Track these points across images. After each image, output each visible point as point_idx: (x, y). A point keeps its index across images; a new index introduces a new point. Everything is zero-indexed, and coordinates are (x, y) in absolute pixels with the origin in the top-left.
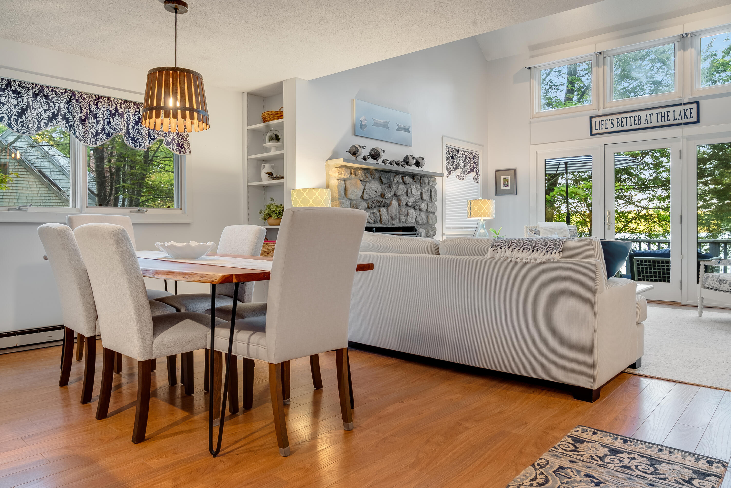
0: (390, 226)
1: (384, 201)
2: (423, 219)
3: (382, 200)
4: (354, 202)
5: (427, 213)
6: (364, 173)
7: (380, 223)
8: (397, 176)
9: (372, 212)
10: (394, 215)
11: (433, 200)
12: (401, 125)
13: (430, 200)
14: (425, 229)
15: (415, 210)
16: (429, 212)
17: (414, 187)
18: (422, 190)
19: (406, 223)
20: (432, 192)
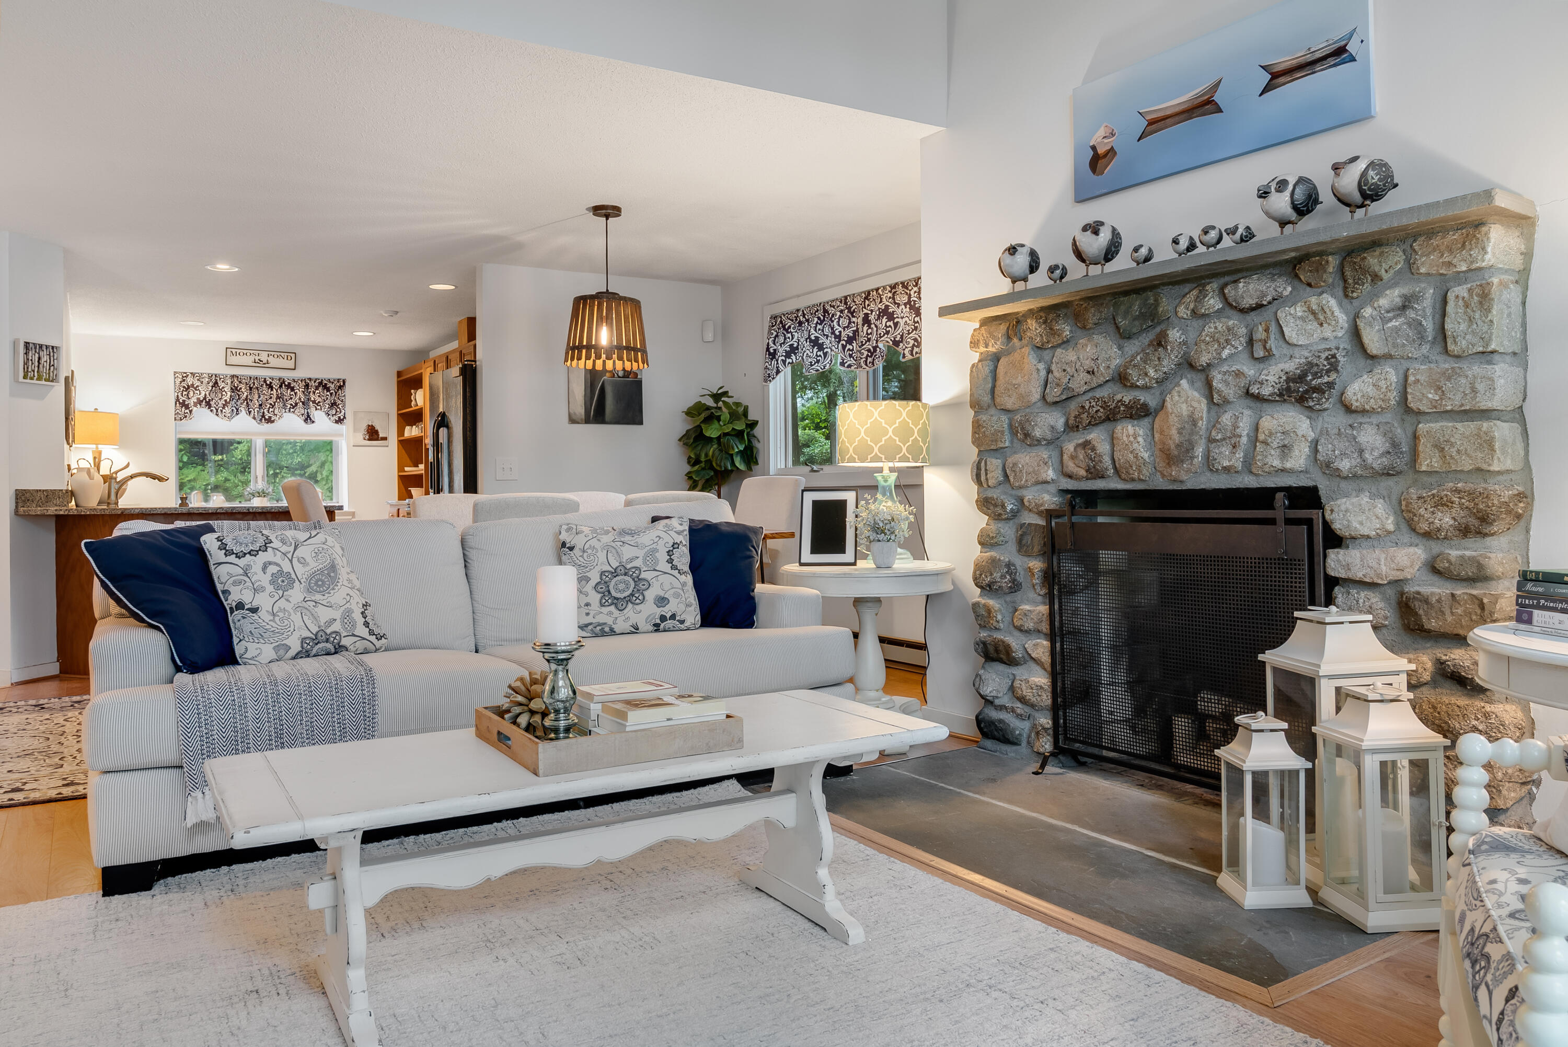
0: (1160, 484)
1: (1127, 399)
2: (1361, 452)
3: (1118, 397)
4: (1018, 417)
5: (1410, 419)
6: (1045, 322)
7: (1116, 479)
8: (1195, 292)
9: (1081, 441)
10: (1173, 447)
11: (1451, 347)
12: (1284, 60)
13: (1438, 348)
14: (1394, 498)
15: (1313, 415)
16: (1419, 413)
17: (1299, 310)
18: (1355, 317)
19: (1256, 475)
20: (1450, 308)
